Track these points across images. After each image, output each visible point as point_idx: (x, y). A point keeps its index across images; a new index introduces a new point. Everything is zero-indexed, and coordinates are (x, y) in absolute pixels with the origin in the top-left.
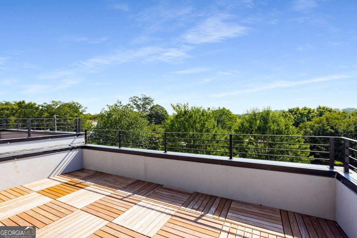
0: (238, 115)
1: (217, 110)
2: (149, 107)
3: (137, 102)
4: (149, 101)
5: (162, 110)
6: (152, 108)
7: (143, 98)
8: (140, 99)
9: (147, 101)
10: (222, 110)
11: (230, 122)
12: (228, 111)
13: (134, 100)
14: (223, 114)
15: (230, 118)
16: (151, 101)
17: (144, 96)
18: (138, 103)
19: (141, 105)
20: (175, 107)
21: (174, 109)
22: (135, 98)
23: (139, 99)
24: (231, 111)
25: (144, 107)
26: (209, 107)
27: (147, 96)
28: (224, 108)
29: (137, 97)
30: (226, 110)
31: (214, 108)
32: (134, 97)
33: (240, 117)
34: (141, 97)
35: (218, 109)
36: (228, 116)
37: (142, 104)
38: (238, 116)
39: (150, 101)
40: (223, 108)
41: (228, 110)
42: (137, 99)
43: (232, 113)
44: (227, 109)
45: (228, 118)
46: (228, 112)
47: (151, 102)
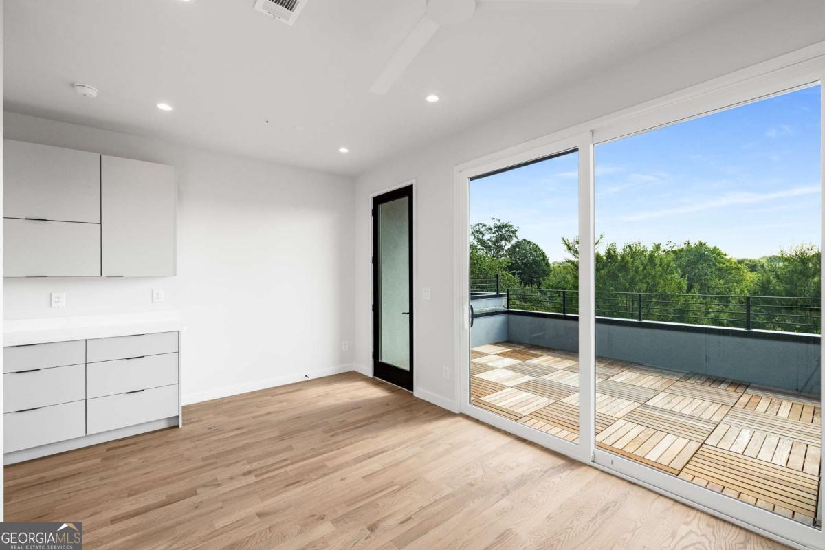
0: (746, 262)
1: (680, 248)
2: (507, 246)
3: (483, 235)
4: (507, 233)
5: (535, 251)
6: (514, 247)
7: (496, 227)
8: (491, 229)
9: (504, 231)
10: (697, 248)
11: (722, 281)
12: (715, 251)
13: (477, 232)
14: (698, 261)
15: (720, 269)
16: (512, 232)
17: (496, 222)
18: (486, 238)
19: (491, 241)
20: (571, 245)
21: (570, 249)
22: (480, 226)
23: (487, 229)
24: (723, 252)
25: (498, 246)
26: (657, 243)
27: (504, 221)
28: (701, 244)
29: (485, 226)
30: (707, 248)
31: (672, 244)
32: (478, 225)
33: (753, 267)
34: (491, 224)
35: (683, 246)
36: (714, 264)
37: (493, 239)
38: (746, 264)
39: (510, 232)
40: (698, 244)
41: (715, 247)
42: (483, 229)
43: (728, 257)
44: (710, 245)
45: (714, 270)
46: (713, 253)
47: (511, 234)
